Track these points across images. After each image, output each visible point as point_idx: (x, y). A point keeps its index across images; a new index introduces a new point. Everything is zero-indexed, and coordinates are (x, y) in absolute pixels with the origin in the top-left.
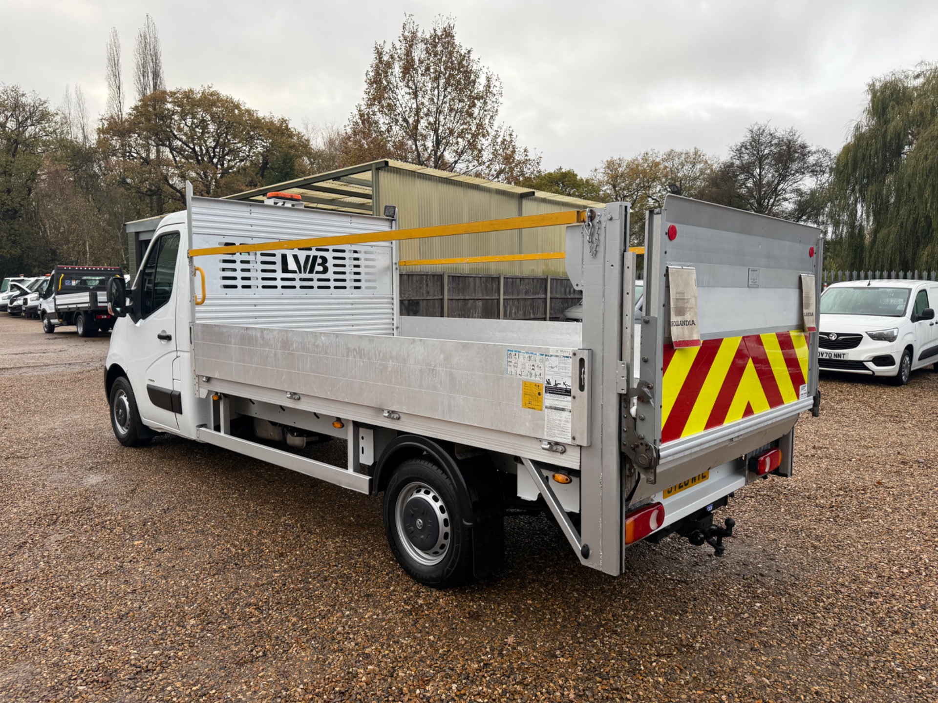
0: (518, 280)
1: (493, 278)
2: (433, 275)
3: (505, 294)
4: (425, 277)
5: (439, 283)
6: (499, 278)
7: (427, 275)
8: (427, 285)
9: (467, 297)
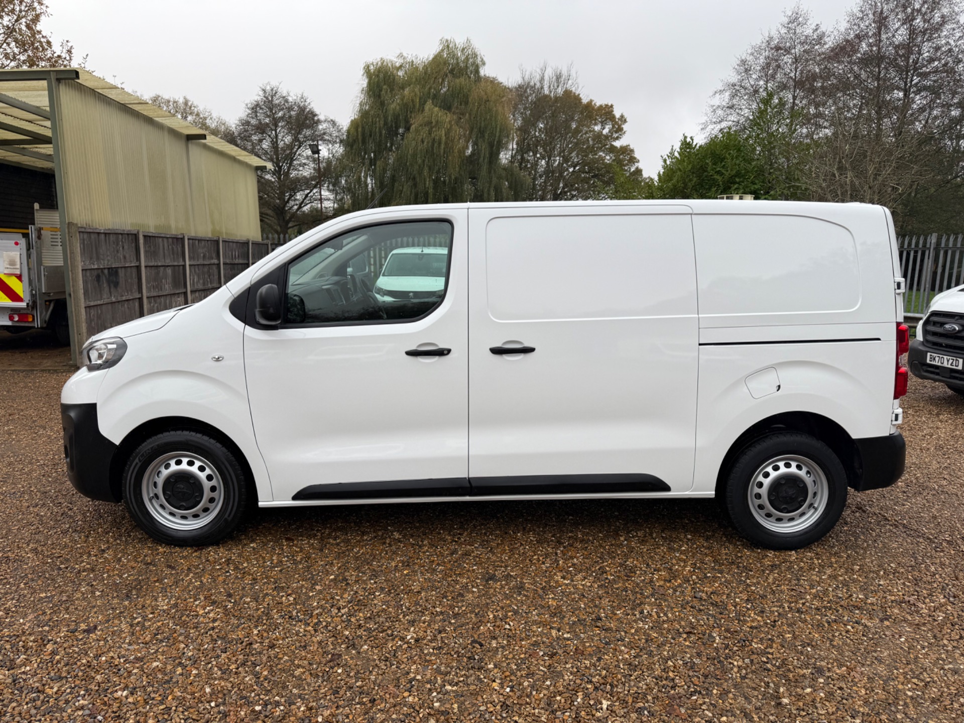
0: (197, 242)
1: (177, 239)
2: (128, 234)
3: (190, 258)
4: (120, 236)
5: (133, 245)
6: (183, 239)
7: (121, 234)
8: (123, 248)
9: (160, 264)
